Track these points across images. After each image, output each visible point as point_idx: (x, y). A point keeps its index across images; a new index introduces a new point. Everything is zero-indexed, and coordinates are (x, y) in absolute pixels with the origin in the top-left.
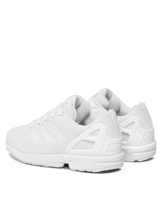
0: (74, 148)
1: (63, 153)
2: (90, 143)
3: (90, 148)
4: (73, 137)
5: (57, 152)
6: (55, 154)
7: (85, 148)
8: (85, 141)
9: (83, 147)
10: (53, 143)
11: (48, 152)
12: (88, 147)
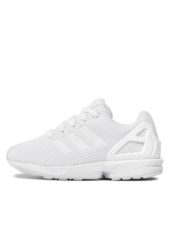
0: (119, 153)
1: (103, 160)
2: (138, 144)
3: (139, 150)
4: (117, 139)
5: (95, 159)
6: (92, 162)
7: (132, 151)
8: (132, 143)
9: (130, 150)
10: (89, 150)
11: (84, 162)
12: (137, 149)
